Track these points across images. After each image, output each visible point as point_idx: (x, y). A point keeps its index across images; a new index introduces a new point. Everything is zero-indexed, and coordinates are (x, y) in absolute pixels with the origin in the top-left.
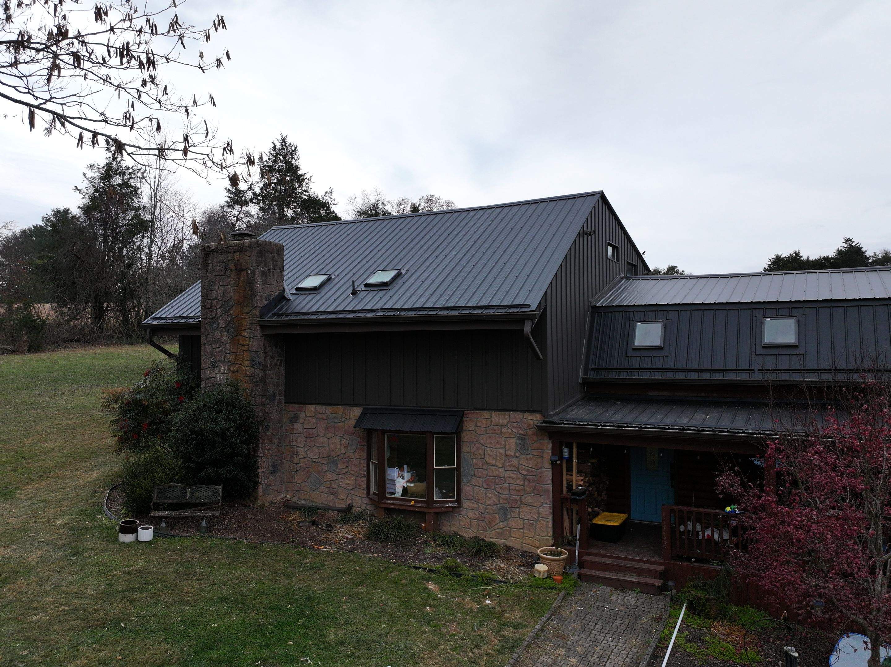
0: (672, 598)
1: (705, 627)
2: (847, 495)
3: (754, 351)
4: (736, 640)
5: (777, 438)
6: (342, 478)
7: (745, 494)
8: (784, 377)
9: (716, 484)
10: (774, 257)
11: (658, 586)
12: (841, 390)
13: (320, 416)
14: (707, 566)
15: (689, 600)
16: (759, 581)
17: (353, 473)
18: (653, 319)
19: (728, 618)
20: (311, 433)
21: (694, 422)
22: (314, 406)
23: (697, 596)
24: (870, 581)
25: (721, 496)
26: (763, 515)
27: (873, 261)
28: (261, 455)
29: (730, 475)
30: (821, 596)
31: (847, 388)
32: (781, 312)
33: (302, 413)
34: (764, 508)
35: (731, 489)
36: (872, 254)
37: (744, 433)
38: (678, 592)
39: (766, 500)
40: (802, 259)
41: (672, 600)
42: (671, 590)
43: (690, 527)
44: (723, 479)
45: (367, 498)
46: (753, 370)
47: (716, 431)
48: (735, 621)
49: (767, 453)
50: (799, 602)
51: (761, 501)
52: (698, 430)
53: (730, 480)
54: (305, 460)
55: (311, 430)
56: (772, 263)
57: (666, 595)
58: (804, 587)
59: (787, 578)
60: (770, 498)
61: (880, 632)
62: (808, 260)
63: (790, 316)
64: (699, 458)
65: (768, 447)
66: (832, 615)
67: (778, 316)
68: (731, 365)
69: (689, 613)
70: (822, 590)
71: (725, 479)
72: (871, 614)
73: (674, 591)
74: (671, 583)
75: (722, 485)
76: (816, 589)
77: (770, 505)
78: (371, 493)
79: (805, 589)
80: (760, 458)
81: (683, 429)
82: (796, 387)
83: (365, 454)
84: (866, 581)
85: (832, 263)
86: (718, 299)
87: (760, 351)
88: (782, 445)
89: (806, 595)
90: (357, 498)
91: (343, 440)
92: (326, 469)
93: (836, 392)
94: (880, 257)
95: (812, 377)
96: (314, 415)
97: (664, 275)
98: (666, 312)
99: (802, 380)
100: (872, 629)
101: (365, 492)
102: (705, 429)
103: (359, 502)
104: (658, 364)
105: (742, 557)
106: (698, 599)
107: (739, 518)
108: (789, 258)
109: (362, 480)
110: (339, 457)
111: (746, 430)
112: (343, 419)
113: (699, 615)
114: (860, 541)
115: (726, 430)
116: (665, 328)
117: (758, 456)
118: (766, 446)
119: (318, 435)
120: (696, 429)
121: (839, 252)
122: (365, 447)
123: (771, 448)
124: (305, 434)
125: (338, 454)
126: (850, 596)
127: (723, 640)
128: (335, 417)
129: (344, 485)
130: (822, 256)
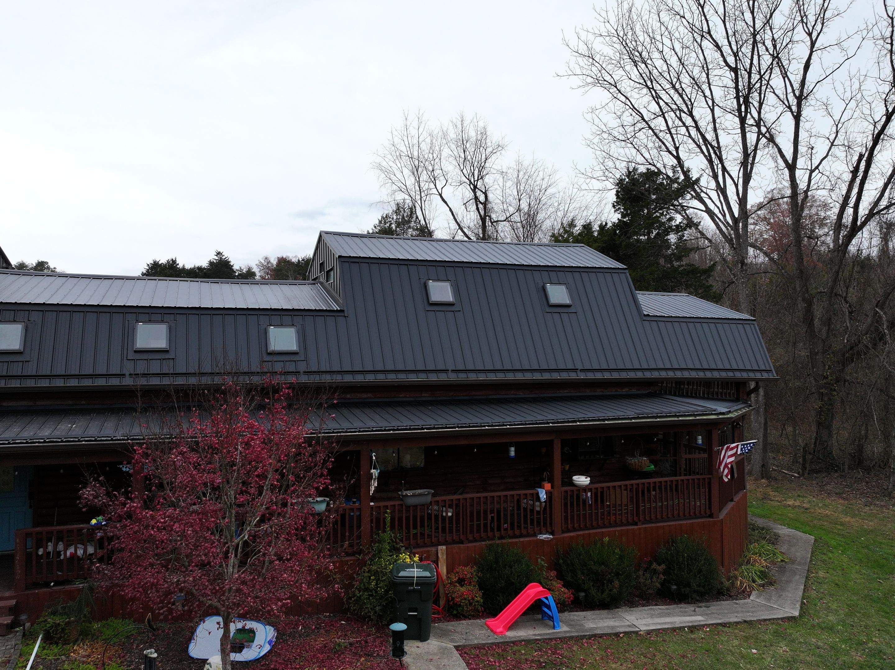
0: (24, 633)
1: (63, 655)
2: (207, 490)
3: (125, 356)
4: (98, 658)
5: (144, 443)
7: (110, 503)
8: (155, 381)
9: (80, 498)
10: (152, 262)
11: (7, 625)
12: (204, 393)
14: (68, 587)
15: (46, 630)
16: (123, 590)
18: (12, 319)
19: (90, 636)
21: (57, 433)
23: (55, 623)
24: (224, 565)
25: (84, 510)
26: (128, 522)
27: (239, 275)
29: (95, 486)
30: (181, 590)
31: (208, 391)
32: (154, 317)
34: (129, 515)
35: (96, 500)
36: (238, 268)
37: (112, 440)
38: (32, 625)
39: (131, 507)
40: (178, 266)
41: (24, 635)
42: (24, 625)
43: (50, 548)
44: (87, 491)
46: (124, 375)
47: (82, 441)
48: (98, 637)
49: (134, 458)
50: (162, 602)
51: (126, 509)
52: (62, 441)
53: (95, 491)
56: (149, 268)
57: (17, 632)
58: (166, 585)
59: (150, 582)
60: (135, 505)
61: (230, 610)
62: (184, 269)
63: (162, 321)
64: (62, 471)
65: (135, 453)
66: (191, 606)
67: (150, 321)
68: (102, 370)
69: (45, 645)
70: (183, 585)
71: (89, 491)
72: (224, 596)
73: (28, 625)
74: (23, 617)
75: (86, 498)
76: (177, 585)
77: (135, 511)
79: (167, 587)
80: (127, 464)
81: (45, 442)
82: (164, 391)
84: (221, 566)
85: (205, 273)
86: (89, 300)
87: (131, 356)
88: (150, 449)
89: (168, 593)
93: (200, 395)
94: (244, 271)
95: (180, 381)
97: (32, 271)
98: (27, 312)
99: (169, 383)
100: (224, 609)
102: (69, 439)
104: (16, 370)
105: (106, 570)
106: (56, 627)
107: (103, 530)
108: (166, 264)
111: (114, 437)
113: (57, 644)
114: (217, 531)
115: (93, 439)
116: (26, 329)
117: (125, 462)
118: (133, 452)
120: (60, 440)
121: (211, 263)
123: (138, 453)
126: (207, 584)
127: (84, 663)
130: (197, 266)
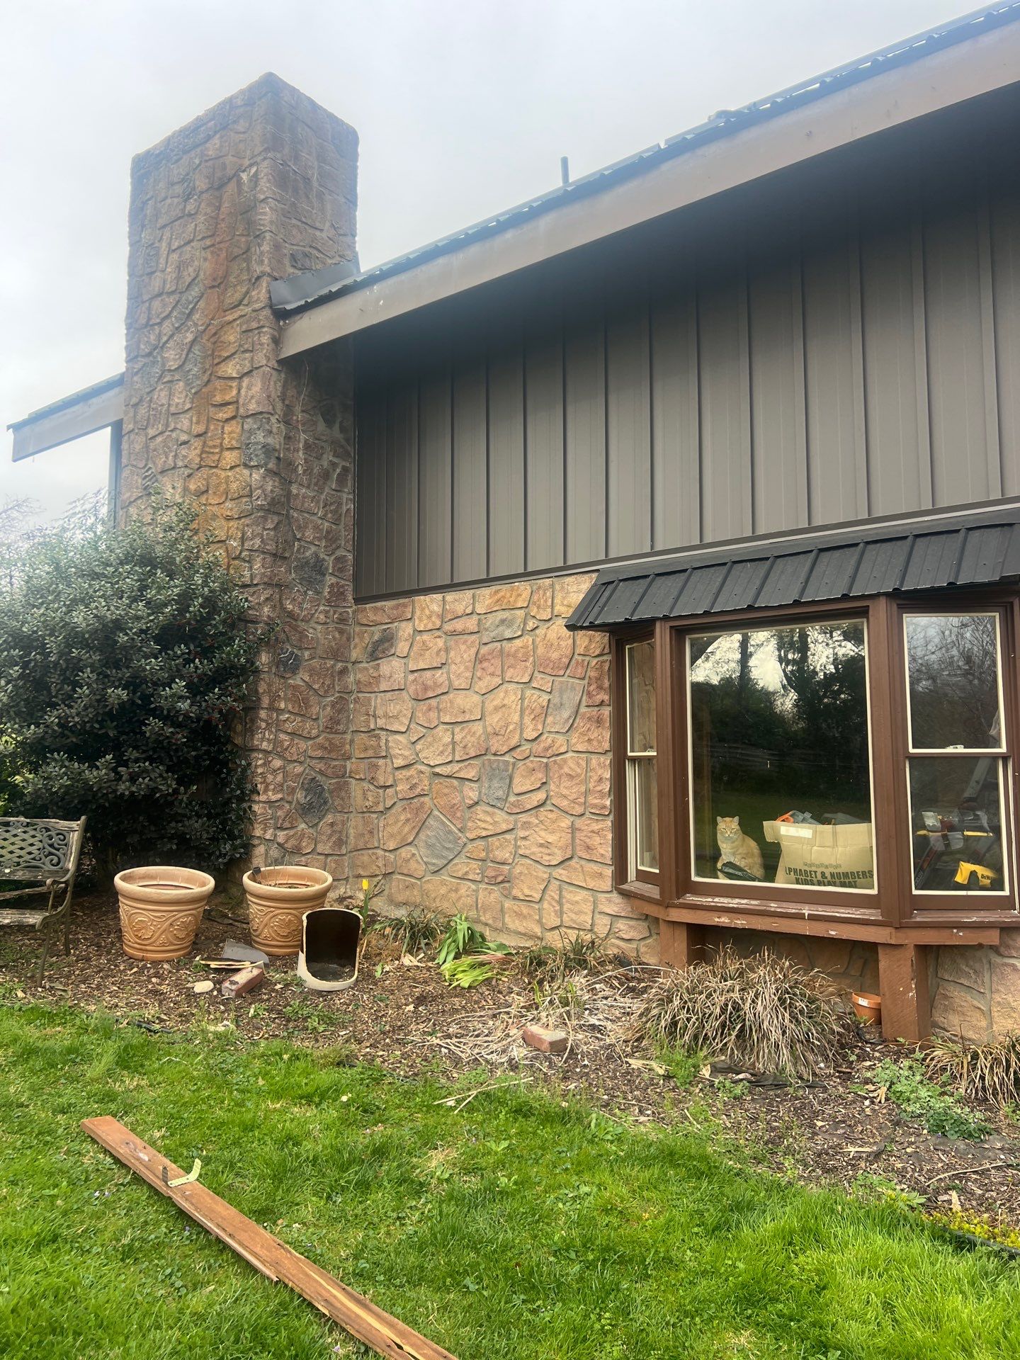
6: (527, 825)
13: (459, 625)
17: (564, 803)
20: (430, 683)
22: (438, 597)
28: (265, 745)
33: (404, 624)
45: (615, 895)
54: (412, 772)
55: (428, 674)
78: (631, 874)
83: (607, 735)
90: (581, 895)
91: (528, 693)
92: (474, 795)
96: (438, 623)
101: (608, 872)
103: (588, 908)
109: (595, 827)
110: (516, 754)
112: (531, 625)
119: (451, 688)
122: (606, 711)
124: (412, 689)
125: (513, 742)
128: (503, 621)
129: (535, 849)
